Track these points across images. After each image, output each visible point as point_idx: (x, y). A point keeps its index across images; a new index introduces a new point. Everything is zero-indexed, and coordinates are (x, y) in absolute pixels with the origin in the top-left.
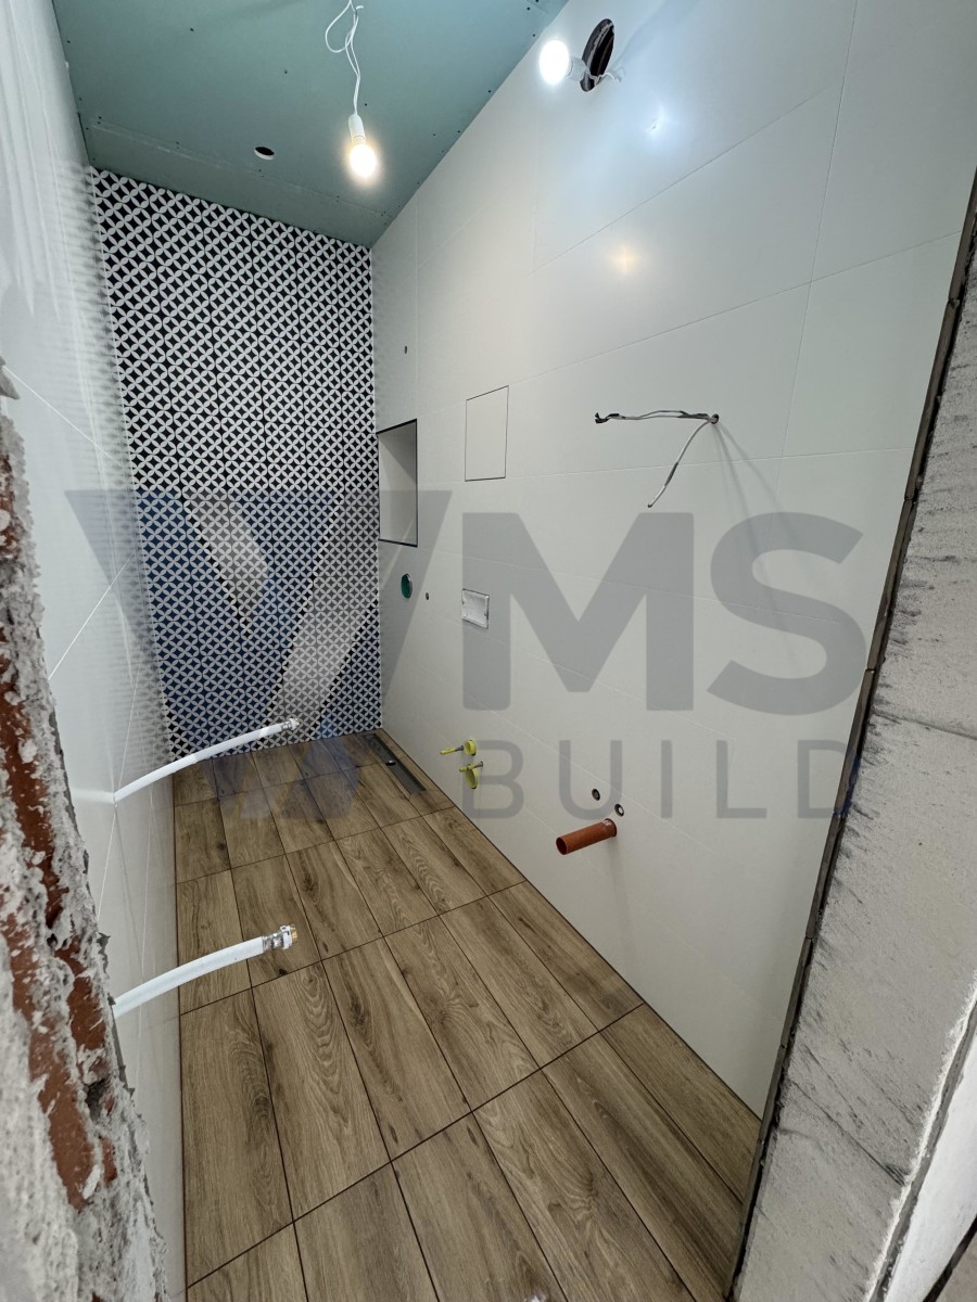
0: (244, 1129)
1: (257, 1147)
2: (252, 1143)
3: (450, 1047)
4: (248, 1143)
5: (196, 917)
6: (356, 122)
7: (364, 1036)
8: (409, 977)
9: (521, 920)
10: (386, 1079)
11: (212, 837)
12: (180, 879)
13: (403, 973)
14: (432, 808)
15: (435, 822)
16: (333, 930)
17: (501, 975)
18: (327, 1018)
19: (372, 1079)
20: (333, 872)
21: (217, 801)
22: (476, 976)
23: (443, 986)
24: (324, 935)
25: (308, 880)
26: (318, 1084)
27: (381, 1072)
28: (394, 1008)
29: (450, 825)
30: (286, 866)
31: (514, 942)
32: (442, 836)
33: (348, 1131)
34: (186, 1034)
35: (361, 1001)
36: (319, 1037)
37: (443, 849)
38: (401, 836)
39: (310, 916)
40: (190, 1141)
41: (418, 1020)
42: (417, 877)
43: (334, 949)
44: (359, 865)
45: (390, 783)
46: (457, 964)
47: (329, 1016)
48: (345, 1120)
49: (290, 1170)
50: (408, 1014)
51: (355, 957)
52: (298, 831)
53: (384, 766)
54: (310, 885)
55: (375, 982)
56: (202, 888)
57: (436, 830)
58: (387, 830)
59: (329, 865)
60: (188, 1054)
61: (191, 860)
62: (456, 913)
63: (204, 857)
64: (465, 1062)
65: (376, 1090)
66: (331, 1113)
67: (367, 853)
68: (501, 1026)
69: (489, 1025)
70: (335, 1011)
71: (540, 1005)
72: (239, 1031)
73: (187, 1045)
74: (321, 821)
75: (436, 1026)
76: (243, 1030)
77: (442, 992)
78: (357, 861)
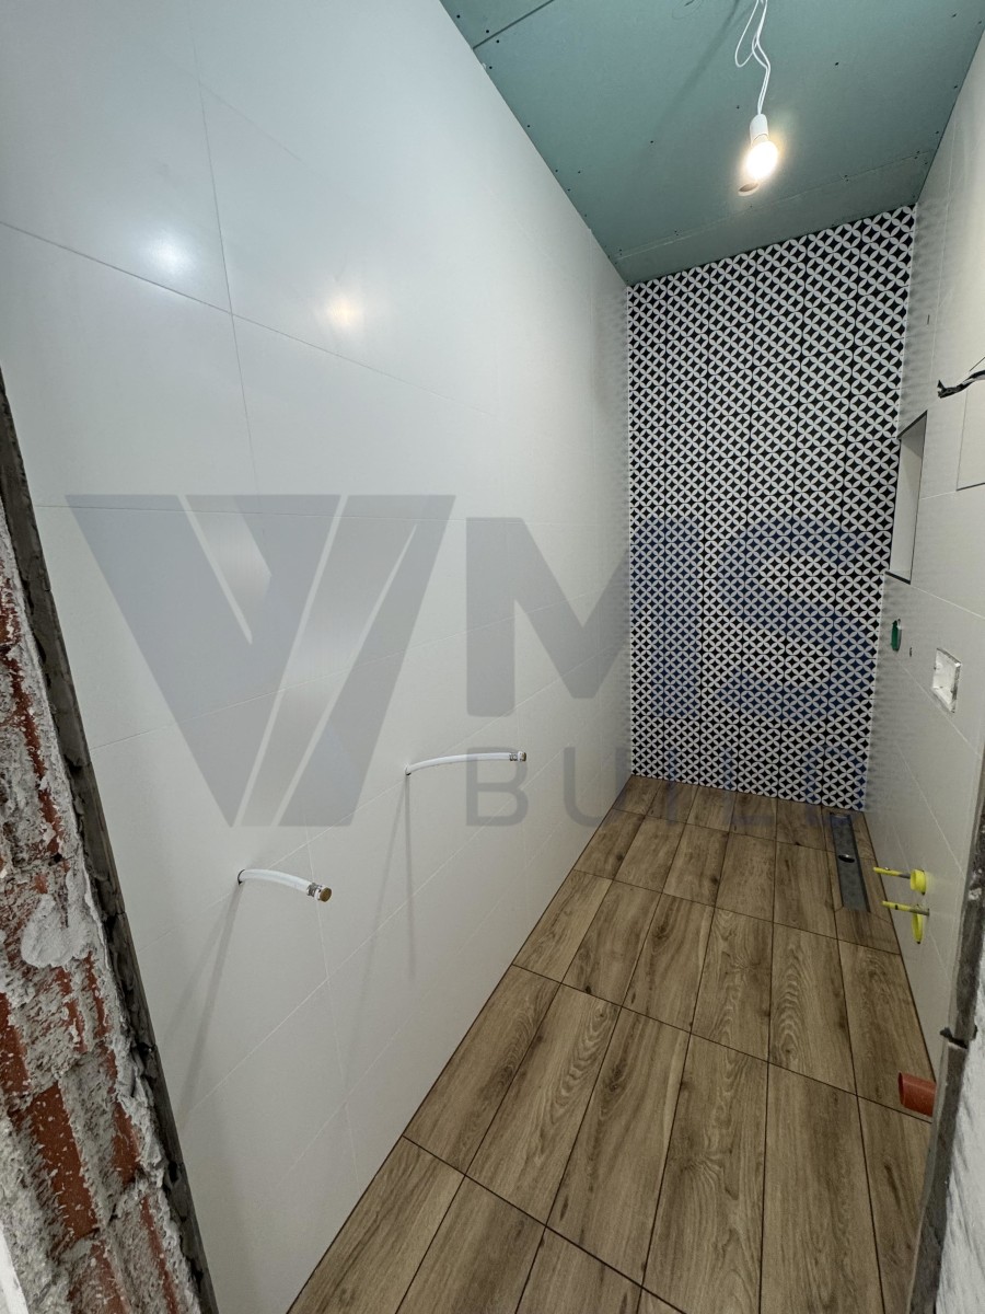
0: (487, 1078)
1: (486, 1098)
2: (484, 1093)
3: (671, 1203)
4: (482, 1090)
5: (566, 902)
6: (760, 123)
8: (685, 1094)
12: (576, 868)
13: (682, 1085)
14: (860, 938)
15: (851, 958)
16: (651, 989)
18: (590, 1057)
19: (585, 1144)
20: (690, 936)
21: (643, 818)
24: (640, 988)
25: (663, 929)
27: (595, 1147)
28: (648, 1105)
30: (655, 903)
32: (848, 978)
33: (538, 1161)
34: (506, 980)
35: (627, 1070)
36: (575, 1066)
37: (837, 995)
38: (791, 946)
39: (643, 960)
42: (775, 1001)
43: (639, 1006)
44: (722, 946)
45: (824, 880)
46: (747, 1133)
47: (593, 1058)
48: (542, 1151)
49: (488, 1139)
50: (657, 1124)
51: (651, 1027)
52: (688, 878)
53: (831, 856)
54: (661, 934)
55: (651, 1066)
56: (586, 882)
59: (692, 927)
61: (594, 856)
66: (538, 1133)
68: (747, 1254)
70: (600, 1057)
72: (532, 1007)
75: (674, 1166)
76: (535, 1010)
77: (706, 1143)
78: (721, 941)
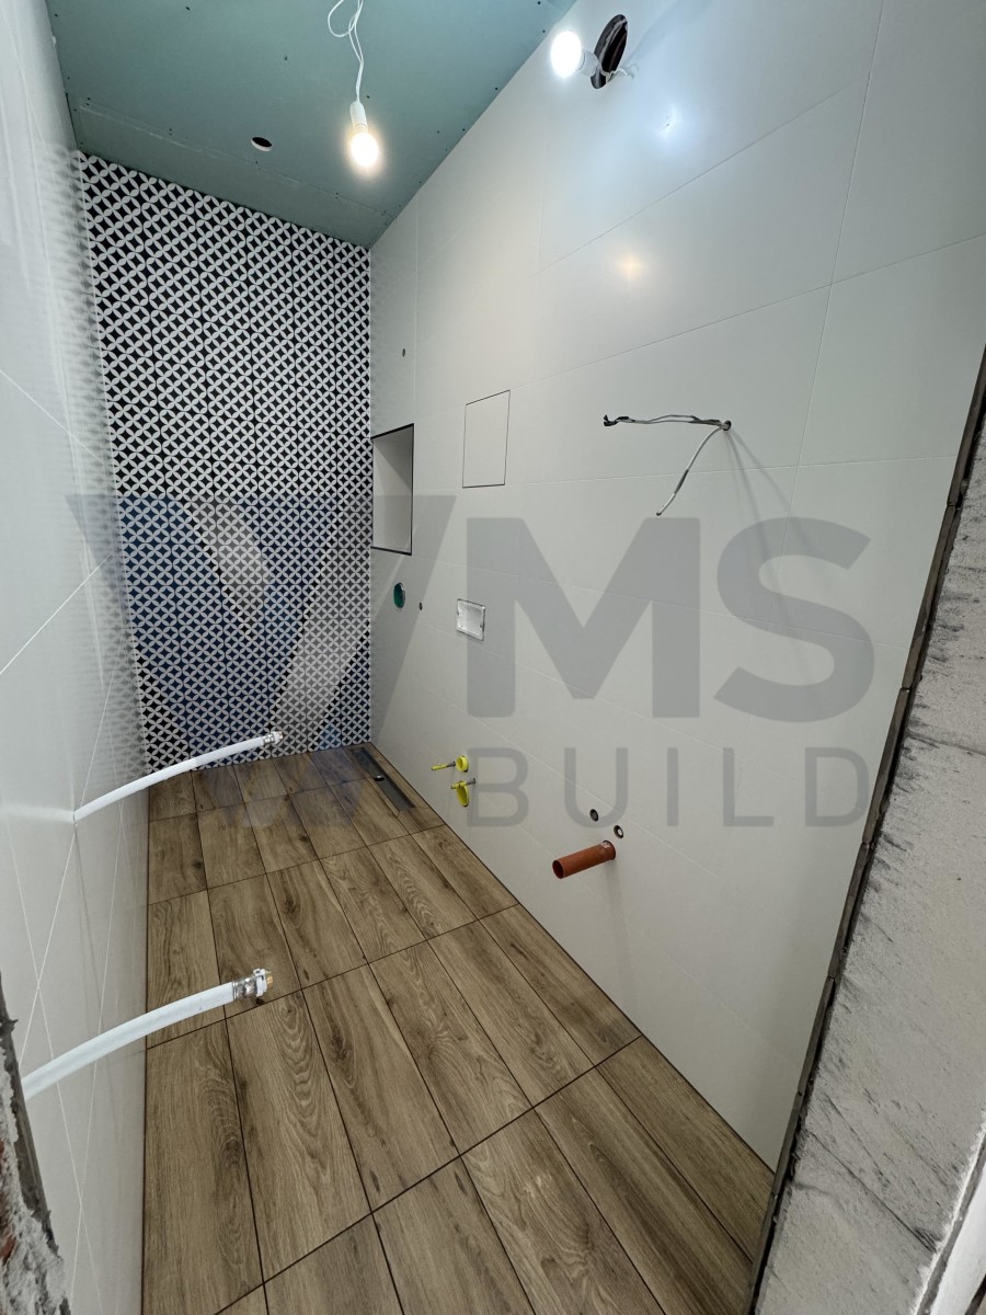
0: (213, 1178)
1: (226, 1198)
2: (220, 1193)
3: (437, 1084)
4: (216, 1195)
5: (168, 942)
6: (358, 110)
7: (346, 1073)
8: (395, 1007)
9: (513, 945)
10: (368, 1120)
11: (189, 854)
12: (153, 900)
13: (389, 1003)
14: (421, 826)
15: (424, 841)
16: (315, 956)
17: (492, 1005)
18: (306, 1051)
19: (353, 1119)
20: (316, 894)
21: (195, 817)
22: (466, 1006)
23: (431, 1016)
24: (305, 962)
25: (289, 902)
26: (295, 1126)
27: (363, 1112)
28: (378, 1041)
29: (440, 844)
30: (266, 887)
31: (507, 970)
32: (431, 856)
33: (326, 1178)
34: (153, 1071)
35: (343, 1032)
36: (297, 1073)
37: (432, 869)
38: (389, 856)
39: (292, 940)
40: (152, 1191)
41: (403, 1055)
42: (404, 899)
43: (316, 976)
44: (344, 885)
45: (378, 800)
46: (445, 993)
47: (308, 1050)
48: (323, 1167)
49: (261, 1224)
50: (393, 1047)
51: (338, 985)
52: (280, 849)
53: (372, 781)
54: (291, 907)
55: (358, 1013)
56: (176, 909)
57: (424, 847)
58: (374, 849)
59: (312, 886)
60: (153, 1092)
61: (165, 879)
62: (445, 937)
63: (179, 876)
64: (453, 1102)
65: (357, 1131)
66: (308, 1159)
67: (353, 873)
68: (493, 1061)
69: (479, 1060)
70: (315, 1044)
71: (533, 1038)
72: (210, 1066)
73: (153, 1082)
74: (305, 839)
75: (423, 1061)
76: (215, 1066)
77: (429, 1024)
78: (341, 882)
